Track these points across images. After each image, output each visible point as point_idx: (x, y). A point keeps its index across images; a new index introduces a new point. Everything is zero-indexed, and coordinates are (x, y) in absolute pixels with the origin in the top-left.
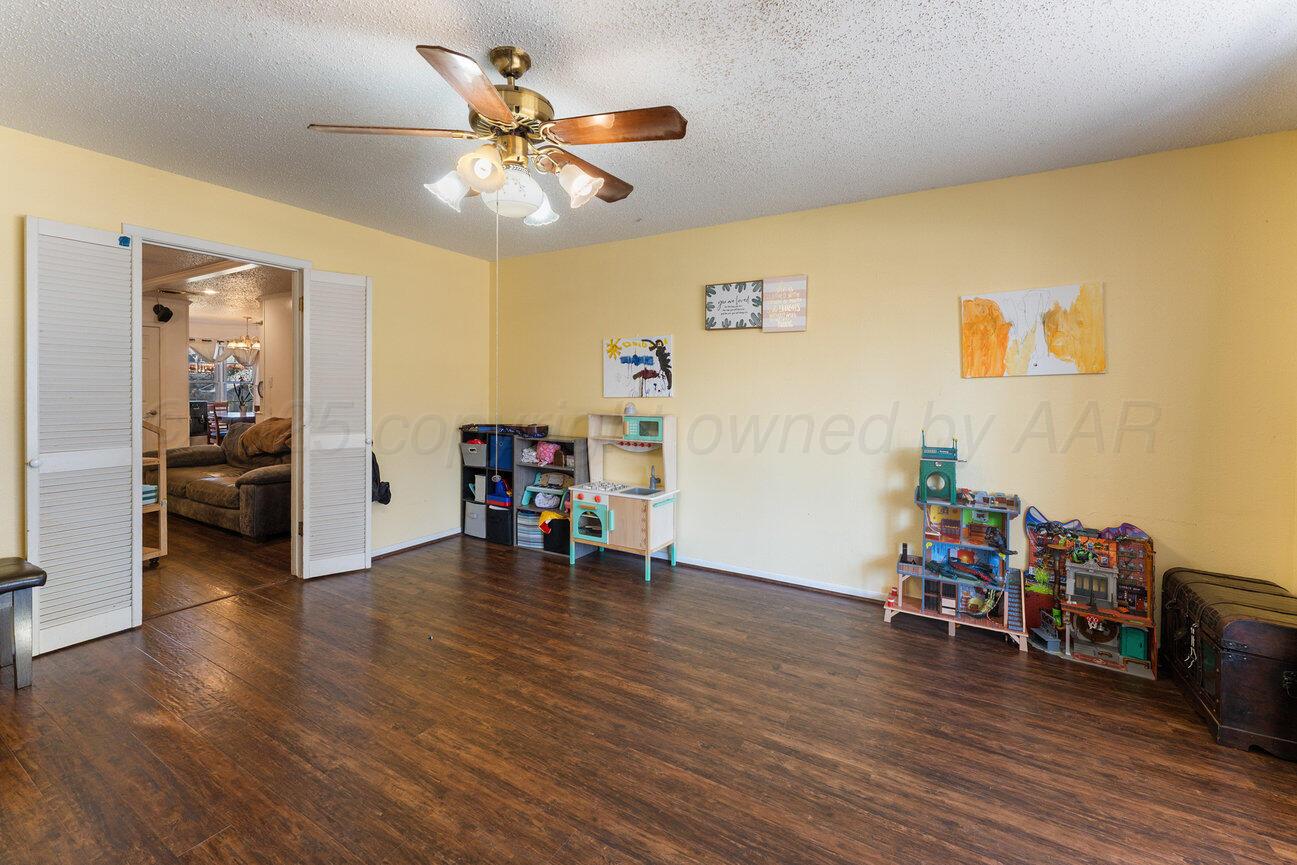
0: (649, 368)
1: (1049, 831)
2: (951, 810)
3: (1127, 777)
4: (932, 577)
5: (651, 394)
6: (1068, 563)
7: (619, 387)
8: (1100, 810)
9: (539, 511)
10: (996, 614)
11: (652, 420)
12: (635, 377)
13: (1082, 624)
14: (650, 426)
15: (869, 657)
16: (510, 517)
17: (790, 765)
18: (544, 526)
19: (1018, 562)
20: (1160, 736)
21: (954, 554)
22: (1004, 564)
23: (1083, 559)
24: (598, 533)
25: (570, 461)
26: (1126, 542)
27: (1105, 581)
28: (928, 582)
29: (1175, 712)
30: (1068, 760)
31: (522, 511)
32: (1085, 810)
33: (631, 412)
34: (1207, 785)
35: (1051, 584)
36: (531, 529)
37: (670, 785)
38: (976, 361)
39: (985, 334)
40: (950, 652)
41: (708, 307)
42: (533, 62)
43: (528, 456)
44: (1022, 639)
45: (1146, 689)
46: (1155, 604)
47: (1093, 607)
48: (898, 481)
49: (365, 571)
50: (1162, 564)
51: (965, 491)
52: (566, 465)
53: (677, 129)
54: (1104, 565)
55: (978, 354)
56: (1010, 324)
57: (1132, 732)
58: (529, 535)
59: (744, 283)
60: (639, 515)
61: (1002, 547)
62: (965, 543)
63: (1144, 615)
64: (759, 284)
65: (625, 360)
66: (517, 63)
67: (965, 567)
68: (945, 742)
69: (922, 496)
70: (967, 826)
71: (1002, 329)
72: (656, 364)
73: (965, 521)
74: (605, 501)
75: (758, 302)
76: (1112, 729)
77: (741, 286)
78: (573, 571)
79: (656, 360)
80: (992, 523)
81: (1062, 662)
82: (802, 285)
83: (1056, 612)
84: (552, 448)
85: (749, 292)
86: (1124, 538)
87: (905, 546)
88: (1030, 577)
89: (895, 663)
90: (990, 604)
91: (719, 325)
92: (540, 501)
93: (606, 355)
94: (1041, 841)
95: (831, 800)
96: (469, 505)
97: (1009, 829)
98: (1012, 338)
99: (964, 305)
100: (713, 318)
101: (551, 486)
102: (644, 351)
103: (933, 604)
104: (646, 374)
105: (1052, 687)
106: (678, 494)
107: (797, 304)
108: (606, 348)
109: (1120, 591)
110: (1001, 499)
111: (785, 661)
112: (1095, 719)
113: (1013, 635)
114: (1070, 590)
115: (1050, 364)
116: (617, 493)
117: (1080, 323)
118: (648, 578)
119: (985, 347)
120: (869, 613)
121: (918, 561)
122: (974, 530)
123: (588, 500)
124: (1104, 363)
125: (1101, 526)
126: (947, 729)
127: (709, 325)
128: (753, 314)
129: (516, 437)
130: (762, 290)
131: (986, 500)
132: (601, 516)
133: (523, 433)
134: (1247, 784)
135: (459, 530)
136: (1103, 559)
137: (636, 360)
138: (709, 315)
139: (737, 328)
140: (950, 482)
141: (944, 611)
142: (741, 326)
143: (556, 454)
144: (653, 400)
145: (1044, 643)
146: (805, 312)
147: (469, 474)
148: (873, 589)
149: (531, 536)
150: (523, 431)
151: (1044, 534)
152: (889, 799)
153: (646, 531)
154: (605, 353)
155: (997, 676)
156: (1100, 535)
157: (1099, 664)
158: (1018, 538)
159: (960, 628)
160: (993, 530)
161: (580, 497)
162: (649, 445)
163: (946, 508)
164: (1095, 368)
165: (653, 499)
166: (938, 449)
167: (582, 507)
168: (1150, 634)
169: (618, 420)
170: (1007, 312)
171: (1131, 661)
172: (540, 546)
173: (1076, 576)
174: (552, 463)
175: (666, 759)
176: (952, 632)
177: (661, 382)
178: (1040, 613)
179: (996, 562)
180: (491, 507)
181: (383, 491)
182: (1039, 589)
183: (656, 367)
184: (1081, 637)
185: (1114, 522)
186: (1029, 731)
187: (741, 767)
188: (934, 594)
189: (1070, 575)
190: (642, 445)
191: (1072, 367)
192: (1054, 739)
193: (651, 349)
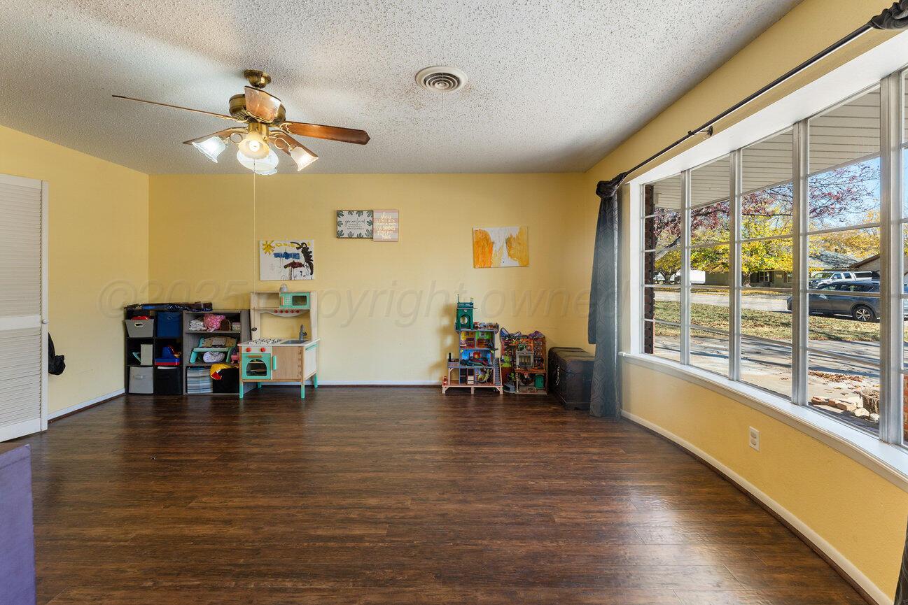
0: (296, 261)
1: (519, 450)
2: (484, 453)
3: (540, 427)
4: (463, 367)
5: (298, 278)
6: (517, 351)
7: (274, 274)
8: (534, 439)
9: (208, 365)
10: (490, 380)
11: (302, 295)
12: (286, 267)
13: (522, 376)
14: (300, 299)
15: (439, 409)
16: (179, 373)
17: (418, 457)
18: (215, 374)
19: (498, 354)
20: (549, 412)
21: (472, 355)
22: (493, 356)
23: (522, 349)
24: (264, 373)
25: (236, 327)
26: (536, 339)
27: (529, 357)
28: (461, 370)
29: (553, 404)
30: (522, 427)
31: (192, 367)
32: (529, 440)
33: (285, 290)
34: (563, 423)
35: (511, 363)
36: (201, 379)
37: (364, 480)
38: (480, 260)
39: (483, 247)
40: (472, 401)
41: (339, 224)
42: (272, 80)
43: (196, 326)
44: (500, 389)
45: (543, 398)
46: (545, 364)
47: (526, 369)
48: (446, 321)
49: (41, 433)
50: (548, 346)
51: (476, 323)
52: (232, 330)
53: (364, 140)
54: (529, 350)
55: (480, 256)
56: (493, 243)
57: (541, 413)
58: (198, 384)
59: (362, 211)
60: (296, 356)
61: (492, 348)
62: (477, 348)
63: (543, 369)
64: (371, 212)
65: (277, 255)
66: (263, 81)
67: (477, 360)
68: (478, 433)
69: (458, 327)
70: (491, 456)
71: (491, 244)
72: (303, 258)
73: (477, 338)
74: (269, 351)
75: (371, 223)
76: (535, 413)
77: (360, 213)
78: (242, 403)
79: (302, 256)
80: (486, 337)
81: (515, 395)
82: (395, 216)
83: (513, 374)
84: (219, 319)
85: (365, 216)
86: (537, 338)
87: (450, 354)
88: (502, 361)
89: (450, 409)
90: (487, 375)
91: (346, 236)
92: (207, 358)
93: (262, 252)
94: (517, 453)
95: (439, 464)
96: (133, 369)
97: (506, 453)
98: (494, 249)
99: (474, 232)
100: (342, 231)
101: (215, 346)
102: (292, 250)
103: (464, 380)
104: (294, 265)
105: (513, 404)
106: (319, 341)
107: (393, 226)
108: (261, 247)
109: (535, 361)
110: (491, 326)
111: (400, 419)
112: (529, 412)
113: (497, 387)
114: (517, 363)
115: (508, 262)
116: (278, 344)
117: (519, 244)
118: (303, 396)
119: (483, 254)
120: (434, 392)
121: (457, 360)
122: (480, 341)
123: (255, 351)
124: (528, 263)
125: (527, 334)
126: (479, 428)
127: (339, 235)
128: (367, 230)
129: (184, 311)
130: (373, 216)
131: (485, 326)
132: (265, 361)
133: (190, 308)
134: (574, 420)
135: (123, 391)
136: (529, 348)
137: (287, 256)
138: (339, 229)
139: (358, 238)
140: (470, 319)
141: (469, 383)
142: (360, 237)
143: (223, 323)
144: (301, 282)
145: (508, 389)
146: (397, 231)
147: (132, 345)
148: (434, 380)
149: (201, 385)
150: (189, 307)
151: (508, 339)
152: (462, 456)
153: (301, 366)
154: (261, 250)
155: (491, 405)
156: (527, 337)
157: (528, 393)
158: (498, 344)
159: (476, 389)
160: (488, 340)
161: (248, 350)
162: (298, 311)
163: (467, 332)
164: (525, 264)
165: (306, 345)
166: (465, 303)
167: (250, 357)
168: (544, 377)
169: (274, 296)
170: (493, 238)
171: (538, 389)
172: (209, 391)
173: (520, 357)
174: (218, 329)
175: (356, 471)
176: (473, 392)
177: (305, 270)
178: (507, 376)
179: (489, 356)
180: (159, 368)
181: (58, 363)
182: (506, 365)
183: (302, 260)
184: (522, 384)
185: (531, 331)
186: (508, 421)
187: (396, 464)
188: (464, 374)
189: (517, 356)
190: (292, 311)
191: (516, 263)
192: (517, 421)
193: (298, 248)
